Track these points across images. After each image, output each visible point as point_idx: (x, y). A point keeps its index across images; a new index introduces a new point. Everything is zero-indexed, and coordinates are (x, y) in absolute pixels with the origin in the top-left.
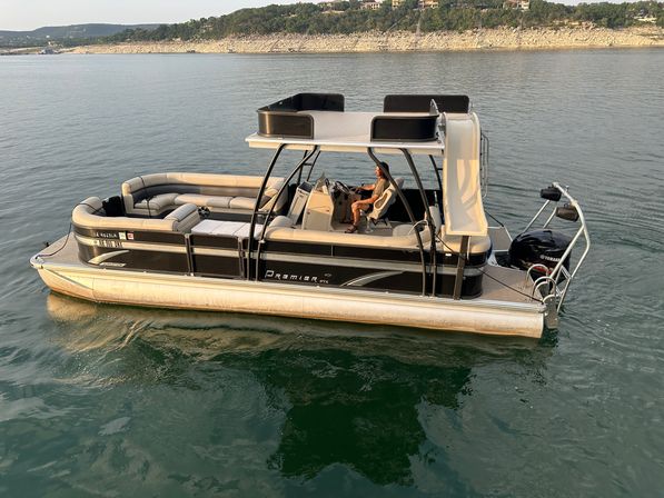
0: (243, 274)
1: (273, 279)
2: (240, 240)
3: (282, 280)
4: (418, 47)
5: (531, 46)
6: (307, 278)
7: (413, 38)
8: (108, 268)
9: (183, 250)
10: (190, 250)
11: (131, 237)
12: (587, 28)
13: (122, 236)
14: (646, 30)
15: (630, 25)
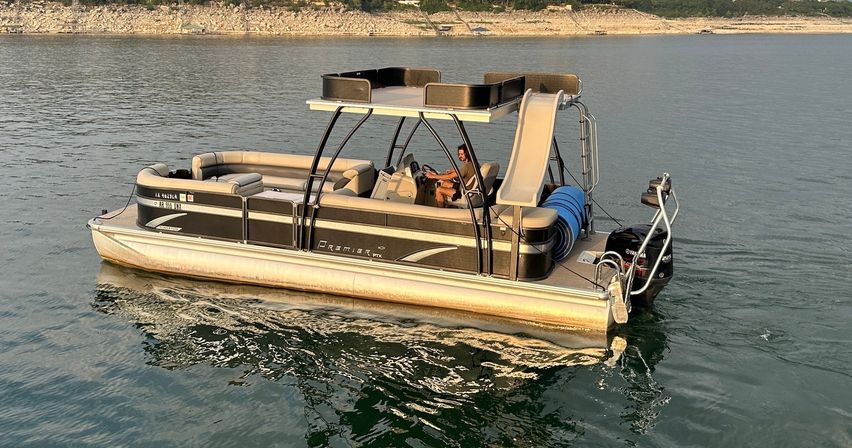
0: (295, 243)
1: (326, 251)
2: (295, 206)
3: (335, 253)
4: (80, 29)
5: (265, 32)
6: (360, 251)
7: (67, 14)
8: (164, 232)
9: (238, 214)
10: (245, 215)
11: (191, 198)
12: (337, 10)
13: (183, 197)
14: (410, 16)
15: (390, 8)
